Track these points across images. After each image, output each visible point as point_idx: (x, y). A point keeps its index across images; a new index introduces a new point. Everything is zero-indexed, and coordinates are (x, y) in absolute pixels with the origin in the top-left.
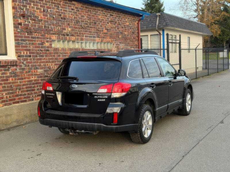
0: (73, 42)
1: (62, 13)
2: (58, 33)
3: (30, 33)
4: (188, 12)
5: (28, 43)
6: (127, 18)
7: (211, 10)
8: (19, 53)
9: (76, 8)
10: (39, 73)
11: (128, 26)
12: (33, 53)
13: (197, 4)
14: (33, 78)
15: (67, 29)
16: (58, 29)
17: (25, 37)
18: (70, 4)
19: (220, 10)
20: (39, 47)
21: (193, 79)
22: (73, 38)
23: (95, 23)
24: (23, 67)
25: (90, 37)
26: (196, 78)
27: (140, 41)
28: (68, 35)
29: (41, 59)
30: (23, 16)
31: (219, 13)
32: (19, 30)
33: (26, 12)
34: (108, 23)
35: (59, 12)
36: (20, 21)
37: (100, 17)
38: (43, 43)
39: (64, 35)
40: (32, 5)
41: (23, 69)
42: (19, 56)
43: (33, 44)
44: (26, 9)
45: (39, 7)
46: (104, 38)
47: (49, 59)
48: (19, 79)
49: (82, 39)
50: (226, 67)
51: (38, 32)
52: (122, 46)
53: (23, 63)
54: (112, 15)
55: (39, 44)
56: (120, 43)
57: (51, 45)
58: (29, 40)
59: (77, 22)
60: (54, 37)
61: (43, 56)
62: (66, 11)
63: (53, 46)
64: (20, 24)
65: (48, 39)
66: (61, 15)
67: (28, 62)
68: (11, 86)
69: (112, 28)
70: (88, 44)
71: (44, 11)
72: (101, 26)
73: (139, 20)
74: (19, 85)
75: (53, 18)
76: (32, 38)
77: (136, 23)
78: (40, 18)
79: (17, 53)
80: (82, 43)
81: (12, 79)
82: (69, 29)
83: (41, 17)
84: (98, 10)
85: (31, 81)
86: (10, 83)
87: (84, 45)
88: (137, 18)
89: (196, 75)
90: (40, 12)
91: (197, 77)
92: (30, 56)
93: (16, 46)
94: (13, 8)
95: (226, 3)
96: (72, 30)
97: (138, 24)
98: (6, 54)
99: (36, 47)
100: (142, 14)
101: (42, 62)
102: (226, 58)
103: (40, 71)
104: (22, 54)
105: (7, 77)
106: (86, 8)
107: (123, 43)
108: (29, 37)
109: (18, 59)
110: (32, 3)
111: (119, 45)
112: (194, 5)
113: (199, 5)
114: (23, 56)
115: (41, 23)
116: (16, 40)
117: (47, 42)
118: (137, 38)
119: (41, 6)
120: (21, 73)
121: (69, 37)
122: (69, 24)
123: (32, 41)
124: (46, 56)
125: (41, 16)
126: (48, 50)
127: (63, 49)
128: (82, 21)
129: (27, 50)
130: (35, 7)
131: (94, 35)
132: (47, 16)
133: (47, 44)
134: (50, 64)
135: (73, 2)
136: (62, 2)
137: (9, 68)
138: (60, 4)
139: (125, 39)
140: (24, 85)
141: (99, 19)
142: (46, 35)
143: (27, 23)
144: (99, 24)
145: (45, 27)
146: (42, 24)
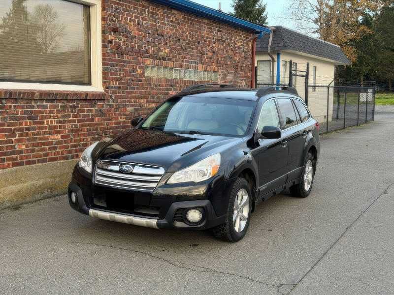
0: (171, 68)
1: (159, 27)
2: (154, 57)
3: (121, 54)
4: (304, 23)
5: (118, 70)
6: (238, 36)
7: (342, 21)
8: (107, 83)
9: (177, 20)
10: (128, 113)
11: (239, 47)
12: (123, 83)
13: (320, 11)
14: (122, 119)
15: (164, 51)
16: (154, 50)
17: (115, 60)
18: (170, 13)
19: (357, 22)
20: (130, 75)
21: (322, 134)
22: (171, 64)
23: (199, 42)
24: (111, 102)
25: (191, 63)
26: (327, 132)
27: (254, 71)
28: (164, 59)
29: (132, 92)
30: (115, 30)
31: (356, 28)
32: (108, 51)
33: (118, 26)
34: (215, 43)
35: (156, 26)
36: (110, 38)
37: (205, 33)
38: (135, 70)
39: (160, 59)
40: (125, 16)
41: (111, 106)
42: (107, 88)
43: (123, 71)
44: (118, 21)
45: (133, 18)
46: (208, 64)
47: (141, 93)
48: (106, 120)
49: (181, 66)
50: (369, 117)
51: (130, 54)
52: (230, 77)
53: (111, 98)
54: (221, 31)
55: (130, 71)
56: (229, 73)
57: (144, 72)
58: (119, 65)
59: (177, 40)
60: (148, 62)
61: (134, 88)
62: (165, 24)
63: (146, 74)
64: (110, 42)
65: (140, 64)
66: (157, 30)
67: (116, 97)
68: (96, 130)
69: (219, 50)
70: (187, 74)
71: (138, 24)
72: (206, 47)
73: (255, 40)
74: (105, 129)
75: (149, 33)
76: (124, 62)
77: (250, 44)
78: (133, 34)
79: (104, 82)
80: (180, 71)
81: (98, 119)
82: (167, 51)
83: (135, 33)
84: (202, 23)
85: (119, 123)
86: (95, 125)
87: (182, 74)
88: (252, 36)
89: (327, 127)
90: (134, 25)
91: (329, 130)
92: (119, 88)
93: (104, 74)
94: (103, 19)
95: (367, 11)
96: (170, 52)
97: (253, 45)
98: (89, 84)
99: (127, 75)
100: (259, 31)
101: (133, 97)
102: (370, 103)
103: (130, 109)
104: (111, 85)
105: (93, 115)
106: (188, 19)
107: (231, 73)
108: (119, 61)
109: (105, 91)
110: (125, 13)
111: (226, 76)
112: (315, 11)
113: (322, 12)
114: (111, 87)
115: (134, 41)
116: (104, 64)
117: (140, 68)
118: (250, 66)
119: (136, 17)
120: (109, 111)
121: (166, 62)
122: (166, 44)
123: (122, 66)
124: (138, 89)
125: (134, 31)
126: (140, 81)
127: (158, 80)
128: (183, 40)
129: (116, 79)
130: (129, 18)
131: (197, 60)
132: (141, 31)
133: (139, 72)
134: (141, 100)
135: (173, 11)
136: (160, 11)
137: (95, 103)
138: (156, 14)
139: (235, 67)
140: (111, 128)
141: (204, 37)
142: (139, 58)
143: (117, 40)
144: (203, 43)
145: (139, 46)
146: (135, 43)
